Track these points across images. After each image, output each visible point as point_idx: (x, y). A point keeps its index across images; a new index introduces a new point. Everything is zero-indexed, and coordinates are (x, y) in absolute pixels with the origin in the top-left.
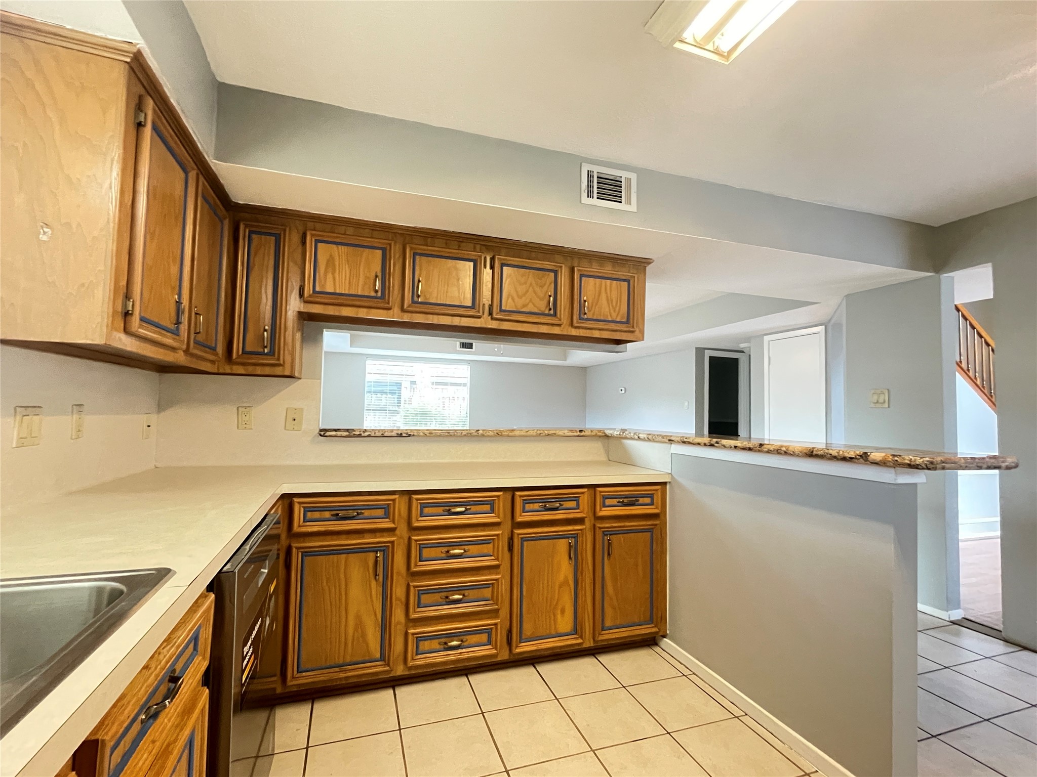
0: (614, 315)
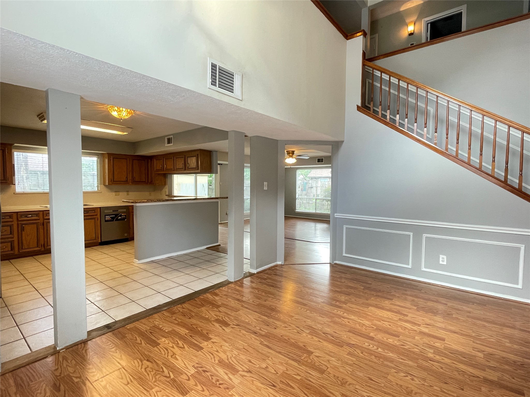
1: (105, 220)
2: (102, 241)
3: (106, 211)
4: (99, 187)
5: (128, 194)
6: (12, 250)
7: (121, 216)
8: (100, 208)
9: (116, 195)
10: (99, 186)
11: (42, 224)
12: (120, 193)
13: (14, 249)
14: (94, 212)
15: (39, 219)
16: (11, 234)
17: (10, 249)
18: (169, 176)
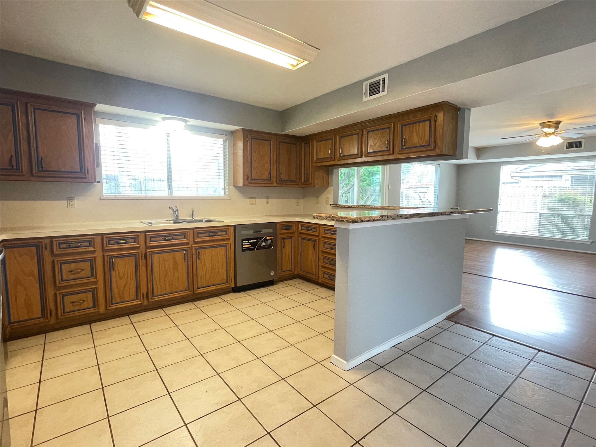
0: (421, 143)
1: (242, 247)
2: (238, 285)
3: (244, 232)
4: (227, 190)
5: (267, 203)
6: (94, 306)
7: (266, 240)
8: (234, 226)
9: (251, 204)
10: (227, 187)
11: (143, 256)
12: (257, 200)
13: (98, 305)
14: (225, 233)
15: (138, 248)
16: (92, 276)
17: (91, 305)
18: (335, 171)
